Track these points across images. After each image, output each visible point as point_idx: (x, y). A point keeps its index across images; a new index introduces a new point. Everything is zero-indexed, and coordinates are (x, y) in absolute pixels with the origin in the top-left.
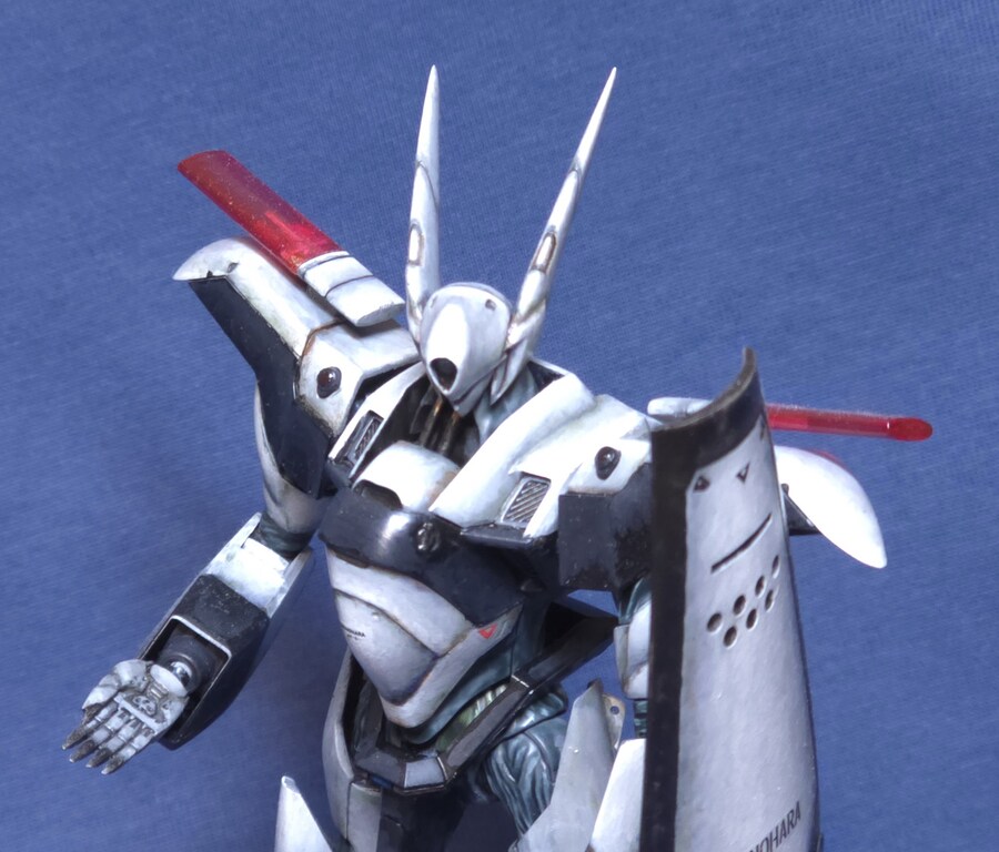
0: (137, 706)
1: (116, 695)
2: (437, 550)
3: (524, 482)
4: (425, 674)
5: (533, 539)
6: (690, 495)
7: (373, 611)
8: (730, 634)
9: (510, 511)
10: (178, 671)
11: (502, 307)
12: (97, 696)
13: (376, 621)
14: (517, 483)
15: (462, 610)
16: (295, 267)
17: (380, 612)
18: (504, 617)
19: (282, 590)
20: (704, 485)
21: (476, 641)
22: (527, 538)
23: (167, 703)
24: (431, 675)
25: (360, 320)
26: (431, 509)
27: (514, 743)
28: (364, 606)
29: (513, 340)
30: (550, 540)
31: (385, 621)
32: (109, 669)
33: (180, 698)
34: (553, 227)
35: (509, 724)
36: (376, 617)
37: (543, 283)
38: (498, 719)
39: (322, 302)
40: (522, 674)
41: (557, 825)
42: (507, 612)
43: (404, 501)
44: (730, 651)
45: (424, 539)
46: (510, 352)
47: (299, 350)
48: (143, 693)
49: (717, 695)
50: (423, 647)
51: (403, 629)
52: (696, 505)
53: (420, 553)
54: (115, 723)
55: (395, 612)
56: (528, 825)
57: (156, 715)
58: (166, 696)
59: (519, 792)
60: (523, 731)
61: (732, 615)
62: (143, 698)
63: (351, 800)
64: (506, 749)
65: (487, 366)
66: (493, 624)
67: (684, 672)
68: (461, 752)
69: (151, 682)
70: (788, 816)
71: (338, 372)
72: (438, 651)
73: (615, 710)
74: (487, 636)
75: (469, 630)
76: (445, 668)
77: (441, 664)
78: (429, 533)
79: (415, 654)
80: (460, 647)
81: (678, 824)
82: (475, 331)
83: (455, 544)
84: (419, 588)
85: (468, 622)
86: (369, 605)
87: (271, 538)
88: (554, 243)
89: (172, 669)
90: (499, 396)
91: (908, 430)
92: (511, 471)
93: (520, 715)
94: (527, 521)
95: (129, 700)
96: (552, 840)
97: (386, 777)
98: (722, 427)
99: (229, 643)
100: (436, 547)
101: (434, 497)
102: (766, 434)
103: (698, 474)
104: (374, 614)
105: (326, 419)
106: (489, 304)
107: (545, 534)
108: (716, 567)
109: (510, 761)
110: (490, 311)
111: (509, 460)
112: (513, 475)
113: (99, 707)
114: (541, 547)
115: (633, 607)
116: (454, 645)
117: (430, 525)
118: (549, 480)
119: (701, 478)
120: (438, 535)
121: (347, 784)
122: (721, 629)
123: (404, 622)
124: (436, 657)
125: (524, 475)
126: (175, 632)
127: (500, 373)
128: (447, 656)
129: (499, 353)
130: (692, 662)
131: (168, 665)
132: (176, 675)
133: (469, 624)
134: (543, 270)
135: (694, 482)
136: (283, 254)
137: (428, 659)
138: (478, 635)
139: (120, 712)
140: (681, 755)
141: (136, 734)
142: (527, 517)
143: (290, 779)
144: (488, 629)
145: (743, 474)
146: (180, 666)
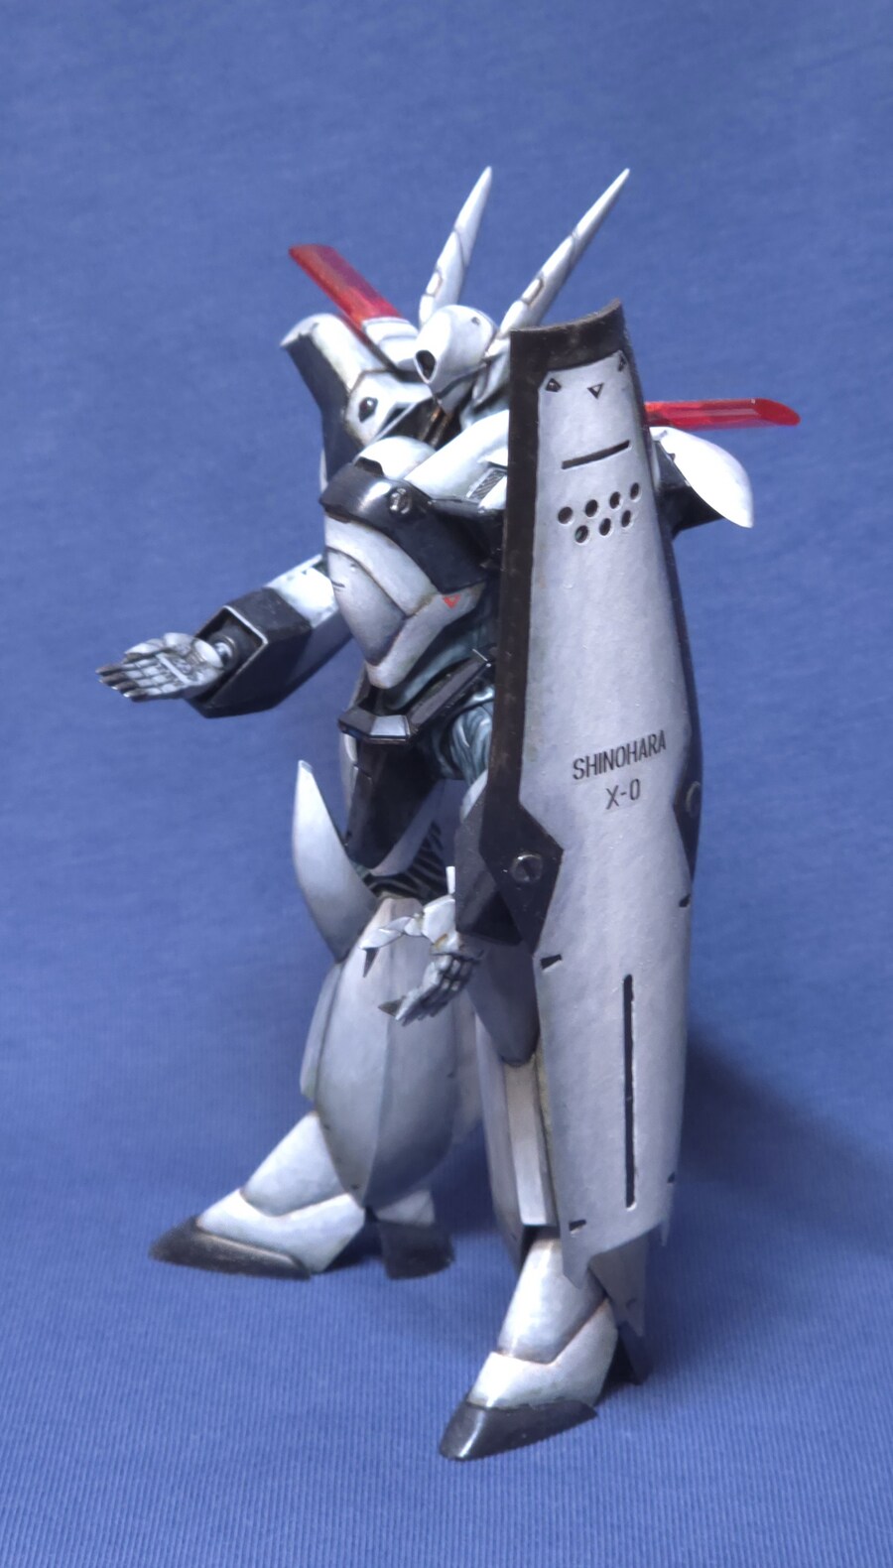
0: (175, 665)
1: (158, 652)
2: (407, 514)
3: (491, 470)
4: (396, 633)
5: (486, 511)
6: (542, 392)
7: (351, 562)
8: (582, 533)
10: (221, 650)
11: (486, 324)
12: (142, 648)
13: (353, 573)
14: (485, 471)
15: (428, 573)
16: (359, 324)
17: (357, 564)
18: (467, 591)
20: (555, 387)
21: (441, 609)
22: (483, 508)
23: (201, 668)
24: (402, 635)
25: (401, 363)
27: (473, 713)
28: (344, 558)
29: (492, 352)
31: (361, 573)
32: (160, 635)
33: (216, 668)
34: (542, 275)
35: (470, 694)
36: (353, 569)
37: (525, 313)
38: (458, 686)
39: (375, 351)
40: (484, 651)
42: (470, 586)
43: (386, 470)
44: (581, 547)
45: (397, 502)
46: (490, 362)
47: (350, 385)
48: (184, 657)
49: (568, 585)
50: (393, 604)
51: (376, 583)
52: (548, 401)
53: (392, 513)
54: (151, 671)
55: (369, 565)
57: (190, 674)
58: (204, 664)
60: (480, 704)
61: (584, 515)
62: (182, 661)
64: (466, 718)
65: (466, 368)
66: (456, 594)
67: (536, 553)
68: (423, 712)
69: (193, 651)
70: (649, 738)
71: (375, 402)
72: (408, 612)
74: (451, 605)
75: (434, 594)
76: (414, 630)
77: (410, 624)
78: (403, 497)
79: (386, 609)
80: (426, 609)
81: (528, 698)
82: (457, 335)
83: (424, 511)
84: (390, 546)
85: (433, 587)
86: (349, 557)
88: (541, 285)
89: (216, 648)
90: (480, 401)
91: (772, 413)
92: (480, 461)
93: (481, 689)
94: (482, 498)
95: (170, 660)
97: (358, 727)
98: (574, 341)
99: (268, 634)
100: (404, 511)
101: (410, 470)
102: (626, 367)
103: (551, 375)
104: (353, 566)
105: (361, 438)
106: (475, 320)
107: (498, 508)
108: (567, 465)
109: (467, 729)
110: (474, 326)
112: (482, 464)
113: (142, 657)
114: (492, 518)
117: (404, 491)
119: (552, 380)
120: (410, 501)
122: (572, 524)
123: (377, 575)
124: (405, 617)
126: (228, 622)
127: (481, 380)
128: (415, 617)
129: (478, 361)
130: (543, 545)
131: (213, 644)
132: (218, 653)
133: (433, 589)
134: (528, 303)
135: (546, 382)
136: (354, 315)
137: (398, 617)
138: (443, 602)
139: (159, 665)
140: (532, 632)
141: (167, 683)
143: (307, 764)
144: (452, 597)
145: (596, 389)
146: (224, 648)
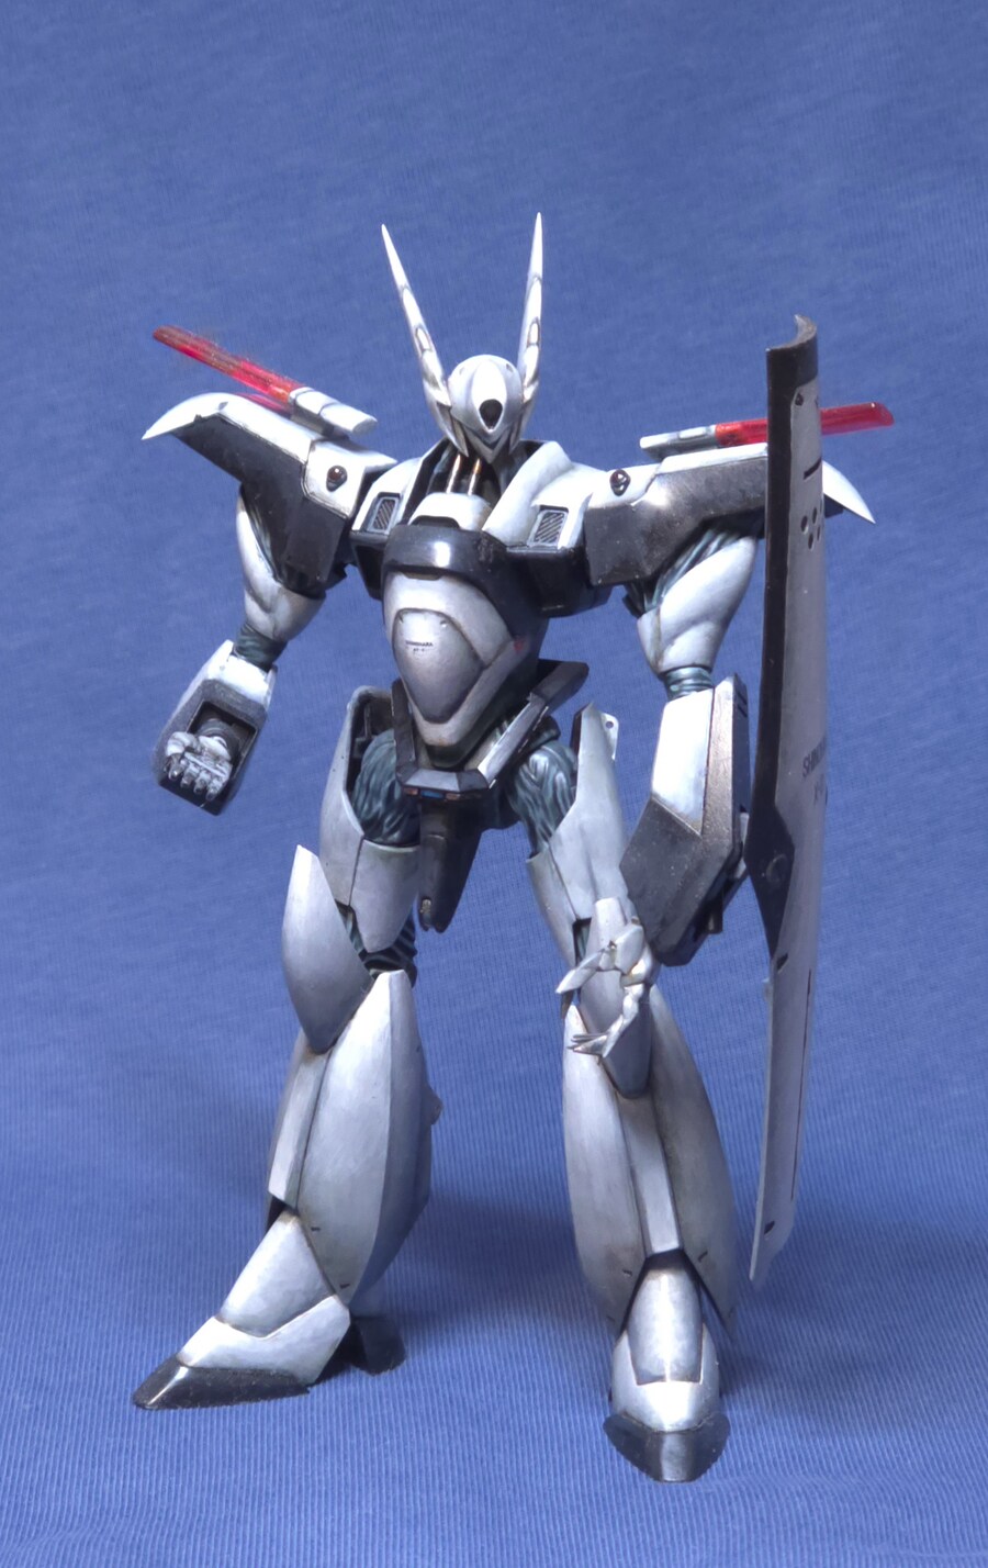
2: (488, 564)
4: (472, 684)
5: (566, 550)
6: (793, 407)
7: (442, 619)
8: (811, 540)
9: (536, 536)
13: (443, 630)
14: (538, 514)
15: (506, 623)
17: (448, 621)
18: (529, 636)
19: (268, 693)
20: (801, 401)
21: (511, 655)
22: (562, 549)
26: (484, 529)
28: (434, 616)
30: (579, 552)
31: (451, 630)
34: (537, 318)
36: (443, 625)
41: (585, 817)
44: (810, 553)
45: (483, 552)
47: (303, 457)
49: (805, 591)
50: (475, 656)
51: (463, 636)
52: (796, 416)
55: (461, 620)
56: (551, 829)
59: (542, 799)
61: (812, 523)
63: (361, 857)
66: (523, 638)
67: (789, 563)
71: (343, 470)
73: (610, 724)
74: (518, 651)
75: (509, 641)
76: (486, 681)
78: (485, 548)
79: (468, 663)
83: (503, 558)
85: (508, 635)
86: (439, 614)
87: (252, 652)
92: (531, 505)
94: (554, 539)
96: (582, 831)
100: (491, 560)
101: (481, 522)
103: (798, 390)
104: (442, 622)
105: (337, 507)
106: (506, 368)
107: (573, 545)
108: (806, 475)
111: (530, 496)
112: (534, 508)
115: (660, 593)
116: (496, 657)
117: (486, 541)
118: (566, 510)
119: (799, 395)
120: (493, 551)
121: (359, 840)
122: (807, 532)
123: (465, 629)
125: (543, 508)
133: (508, 637)
135: (795, 397)
137: (476, 669)
138: (513, 648)
142: (554, 537)
144: (518, 645)
